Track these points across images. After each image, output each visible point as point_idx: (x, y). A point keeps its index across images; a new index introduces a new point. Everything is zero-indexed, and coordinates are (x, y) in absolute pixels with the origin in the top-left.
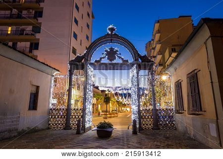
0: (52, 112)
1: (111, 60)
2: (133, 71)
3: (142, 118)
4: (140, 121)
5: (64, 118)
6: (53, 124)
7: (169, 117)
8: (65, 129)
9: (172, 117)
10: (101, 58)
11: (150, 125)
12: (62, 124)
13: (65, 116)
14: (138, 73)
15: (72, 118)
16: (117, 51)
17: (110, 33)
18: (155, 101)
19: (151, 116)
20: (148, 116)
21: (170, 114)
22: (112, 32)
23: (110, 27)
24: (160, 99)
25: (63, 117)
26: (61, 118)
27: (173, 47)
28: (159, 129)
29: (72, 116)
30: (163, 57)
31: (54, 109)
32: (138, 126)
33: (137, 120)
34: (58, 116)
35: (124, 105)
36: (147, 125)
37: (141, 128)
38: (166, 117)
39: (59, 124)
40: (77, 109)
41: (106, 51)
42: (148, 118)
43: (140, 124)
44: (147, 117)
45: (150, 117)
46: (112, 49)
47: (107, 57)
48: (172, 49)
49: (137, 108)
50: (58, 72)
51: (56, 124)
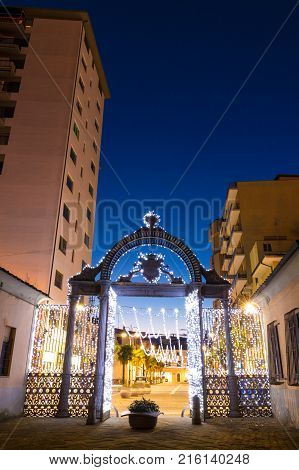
0: (32, 380)
1: (150, 278)
2: (192, 301)
3: (208, 393)
4: (205, 399)
5: (57, 392)
6: (33, 407)
7: (260, 391)
8: (56, 416)
9: (266, 391)
10: (131, 274)
11: (224, 407)
12: (52, 407)
13: (57, 389)
14: (200, 305)
15: (72, 393)
16: (161, 260)
17: (148, 225)
18: (231, 360)
19: (226, 390)
20: (220, 390)
21: (261, 385)
22: (152, 225)
23: (149, 214)
24: (242, 356)
25: (54, 391)
26: (50, 392)
27: (265, 242)
28: (241, 416)
29: (72, 389)
30: (247, 260)
31: (37, 375)
32: (202, 410)
33: (201, 397)
34: (44, 389)
35: (161, 366)
36: (218, 407)
37: (207, 415)
38: (253, 393)
39: (46, 406)
40: (83, 376)
41: (141, 260)
42: (220, 393)
43: (205, 406)
44: (217, 392)
45: (223, 392)
46: (151, 258)
47: (142, 271)
48: (265, 246)
49: (200, 372)
50: (47, 299)
51: (39, 407)
